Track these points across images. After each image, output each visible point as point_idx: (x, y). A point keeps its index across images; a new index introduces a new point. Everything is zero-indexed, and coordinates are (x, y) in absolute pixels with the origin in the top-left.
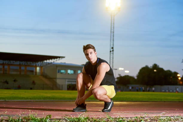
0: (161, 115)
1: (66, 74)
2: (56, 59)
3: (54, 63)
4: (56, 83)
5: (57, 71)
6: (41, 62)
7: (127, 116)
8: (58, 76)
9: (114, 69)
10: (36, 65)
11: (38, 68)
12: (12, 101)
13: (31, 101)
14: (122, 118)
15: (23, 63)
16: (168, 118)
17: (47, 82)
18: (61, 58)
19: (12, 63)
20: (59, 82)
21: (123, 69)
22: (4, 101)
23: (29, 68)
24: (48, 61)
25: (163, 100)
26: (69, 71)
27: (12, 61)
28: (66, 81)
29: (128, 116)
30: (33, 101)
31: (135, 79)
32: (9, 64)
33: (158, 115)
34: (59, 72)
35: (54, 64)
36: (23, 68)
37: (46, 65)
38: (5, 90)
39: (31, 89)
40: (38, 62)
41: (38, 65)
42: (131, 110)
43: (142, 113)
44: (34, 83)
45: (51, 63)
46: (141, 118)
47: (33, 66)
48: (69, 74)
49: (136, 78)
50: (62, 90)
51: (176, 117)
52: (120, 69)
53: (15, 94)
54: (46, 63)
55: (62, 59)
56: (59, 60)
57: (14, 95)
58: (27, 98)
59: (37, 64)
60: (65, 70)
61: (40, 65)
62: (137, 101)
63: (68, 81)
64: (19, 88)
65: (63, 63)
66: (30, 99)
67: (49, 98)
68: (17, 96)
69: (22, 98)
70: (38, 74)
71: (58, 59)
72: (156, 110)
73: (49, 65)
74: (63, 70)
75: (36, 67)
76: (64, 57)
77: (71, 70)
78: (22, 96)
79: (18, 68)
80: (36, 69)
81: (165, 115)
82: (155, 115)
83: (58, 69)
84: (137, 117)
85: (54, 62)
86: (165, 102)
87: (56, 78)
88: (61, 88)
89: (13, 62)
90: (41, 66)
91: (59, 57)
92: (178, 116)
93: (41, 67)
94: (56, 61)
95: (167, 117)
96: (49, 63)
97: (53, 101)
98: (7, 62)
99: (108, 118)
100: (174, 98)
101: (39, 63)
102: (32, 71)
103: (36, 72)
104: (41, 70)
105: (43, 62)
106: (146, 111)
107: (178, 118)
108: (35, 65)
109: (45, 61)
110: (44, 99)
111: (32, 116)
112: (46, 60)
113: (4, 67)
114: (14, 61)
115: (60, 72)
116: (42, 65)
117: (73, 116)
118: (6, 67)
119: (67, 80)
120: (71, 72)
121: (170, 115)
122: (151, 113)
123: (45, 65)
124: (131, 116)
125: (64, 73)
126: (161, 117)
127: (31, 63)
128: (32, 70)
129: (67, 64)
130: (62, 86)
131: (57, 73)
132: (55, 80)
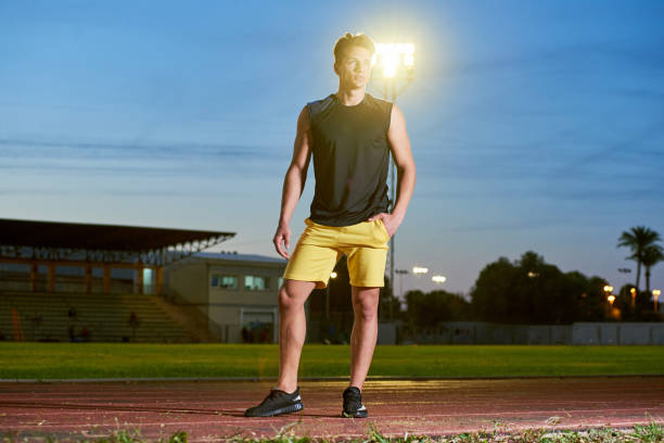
0: (545, 426)
1: (237, 290)
2: (205, 243)
3: (198, 254)
4: (207, 318)
5: (211, 280)
6: (158, 252)
7: (434, 433)
8: (215, 295)
9: (397, 272)
10: (140, 261)
11: (147, 272)
12: (62, 383)
13: (124, 382)
14: (418, 438)
15: (99, 255)
16: (570, 434)
17: (178, 317)
18: (221, 238)
19: (62, 256)
20: (216, 315)
21: (425, 270)
22: (36, 383)
23: (116, 272)
25: (556, 374)
26: (249, 281)
27: (62, 251)
28: (239, 312)
29: (439, 432)
30: (132, 382)
31: (466, 304)
32: (54, 260)
33: (538, 427)
34: (215, 284)
35: (198, 259)
36: (98, 272)
37: (174, 260)
38: (42, 345)
39: (126, 340)
40: (147, 252)
41: (148, 262)
42: (451, 410)
43: (485, 418)
44: (133, 320)
45: (190, 253)
46: (483, 436)
47: (130, 265)
48: (249, 287)
49: (468, 299)
50: (226, 342)
51: (593, 432)
52: (416, 270)
53: (71, 358)
54: (174, 253)
55: (224, 240)
56: (216, 243)
57: (69, 361)
58: (112, 374)
59: (144, 257)
60: (234, 276)
61: (152, 261)
62: (470, 379)
63: (245, 313)
64: (85, 337)
65: (229, 253)
66: (122, 374)
67: (184, 371)
68: (78, 365)
69: (96, 372)
70: (146, 291)
71: (213, 240)
72: (531, 409)
73: (183, 261)
74: (228, 276)
75: (141, 267)
76: (232, 235)
77: (255, 276)
78: (94, 365)
79: (81, 271)
80: (141, 275)
81: (560, 426)
82: (527, 427)
83: (212, 272)
84: (467, 435)
85: (199, 250)
86: (561, 378)
87: (207, 305)
88: (223, 338)
89: (66, 254)
90: (156, 263)
91: (216, 235)
92: (600, 428)
93: (156, 268)
94: (207, 247)
95: (568, 431)
96: (182, 256)
97: (196, 381)
98: (45, 252)
99: (374, 438)
100: (590, 364)
101: (151, 253)
102: (130, 282)
103: (141, 285)
104: (155, 277)
105: (164, 250)
106: (498, 410)
107: (601, 434)
108: (136, 260)
109: (171, 249)
110: (167, 376)
111: (124, 438)
112: (174, 245)
113: (35, 270)
114: (69, 251)
115: (219, 283)
116: (159, 263)
117: (258, 435)
118: (43, 269)
119: (243, 310)
120: (254, 282)
121: (576, 426)
122: (514, 419)
123: (170, 259)
124: (450, 432)
125: (231, 286)
126: (547, 431)
127: (125, 254)
128: (128, 277)
129: (241, 256)
130: (227, 327)
131: (211, 287)
132: (203, 309)
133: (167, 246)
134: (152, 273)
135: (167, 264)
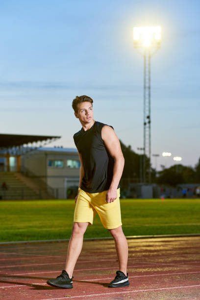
1: (63, 168)
2: (44, 142)
3: (41, 149)
4: (46, 184)
5: (48, 163)
6: (18, 148)
8: (50, 171)
9: (154, 155)
10: (8, 153)
11: (12, 160)
17: (29, 183)
18: (53, 139)
20: (51, 183)
21: (169, 154)
24: (30, 145)
26: (70, 163)
28: (64, 181)
31: (193, 172)
34: (50, 165)
35: (41, 151)
37: (27, 152)
40: (11, 147)
41: (12, 153)
44: (4, 186)
45: (36, 148)
47: (2, 155)
48: (69, 167)
49: (195, 170)
52: (165, 154)
54: (27, 148)
55: (55, 140)
56: (50, 142)
59: (10, 151)
60: (61, 160)
61: (15, 153)
63: (68, 181)
65: (58, 147)
70: (11, 170)
71: (48, 141)
73: (32, 152)
74: (58, 160)
75: (8, 156)
76: (59, 137)
77: (73, 160)
80: (8, 161)
83: (50, 158)
85: (41, 147)
87: (46, 177)
88: (55, 196)
91: (51, 138)
93: (17, 156)
94: (45, 144)
96: (31, 149)
101: (14, 149)
102: (2, 164)
103: (8, 167)
104: (17, 161)
105: (21, 147)
108: (5, 152)
109: (25, 146)
112: (27, 143)
115: (53, 165)
116: (18, 153)
119: (66, 179)
120: (73, 164)
123: (24, 151)
125: (60, 165)
128: (1, 162)
129: (66, 149)
130: (57, 190)
131: (48, 167)
132: (43, 179)
133: (22, 144)
134: (15, 160)
135: (23, 154)
